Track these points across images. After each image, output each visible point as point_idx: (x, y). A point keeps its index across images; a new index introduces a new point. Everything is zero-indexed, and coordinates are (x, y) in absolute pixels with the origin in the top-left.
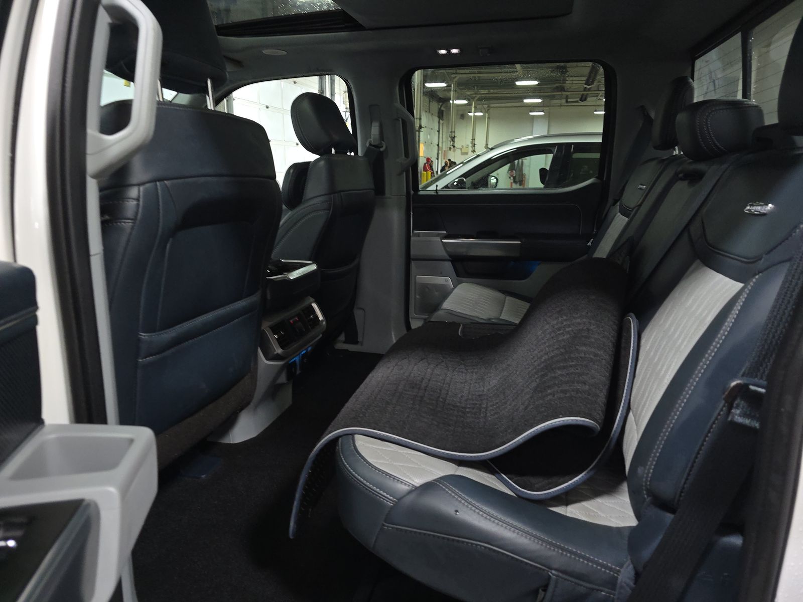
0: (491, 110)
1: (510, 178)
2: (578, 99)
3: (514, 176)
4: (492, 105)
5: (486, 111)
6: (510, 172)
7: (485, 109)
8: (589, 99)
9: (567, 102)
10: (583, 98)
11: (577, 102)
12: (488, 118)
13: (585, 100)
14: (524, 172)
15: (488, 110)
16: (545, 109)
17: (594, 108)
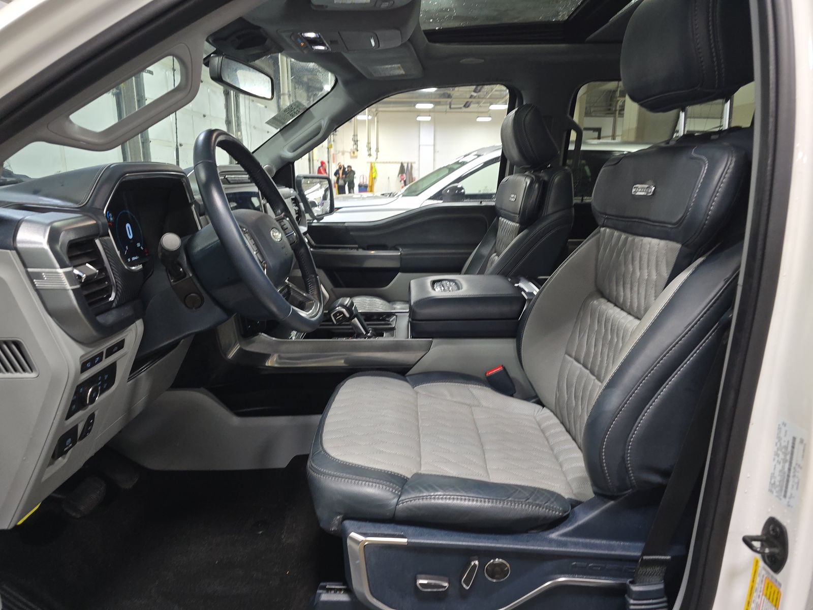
0: (380, 114)
1: (401, 181)
2: (462, 106)
3: (405, 179)
4: (380, 109)
5: (374, 115)
6: (400, 175)
7: (373, 113)
8: (472, 106)
9: (450, 107)
10: (467, 105)
11: (461, 108)
12: (377, 122)
13: (468, 106)
14: (414, 176)
15: (376, 114)
16: (432, 114)
17: (476, 115)
